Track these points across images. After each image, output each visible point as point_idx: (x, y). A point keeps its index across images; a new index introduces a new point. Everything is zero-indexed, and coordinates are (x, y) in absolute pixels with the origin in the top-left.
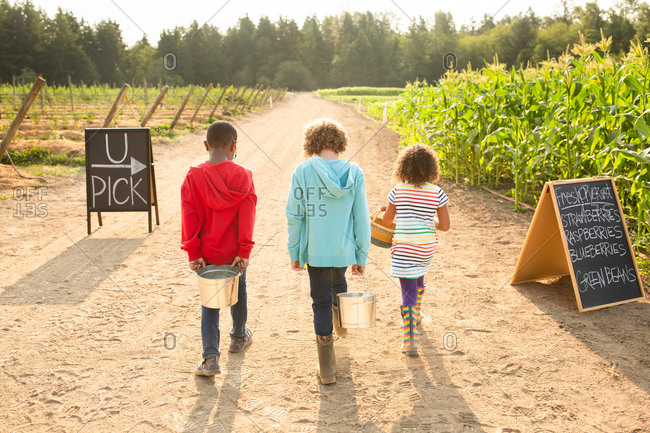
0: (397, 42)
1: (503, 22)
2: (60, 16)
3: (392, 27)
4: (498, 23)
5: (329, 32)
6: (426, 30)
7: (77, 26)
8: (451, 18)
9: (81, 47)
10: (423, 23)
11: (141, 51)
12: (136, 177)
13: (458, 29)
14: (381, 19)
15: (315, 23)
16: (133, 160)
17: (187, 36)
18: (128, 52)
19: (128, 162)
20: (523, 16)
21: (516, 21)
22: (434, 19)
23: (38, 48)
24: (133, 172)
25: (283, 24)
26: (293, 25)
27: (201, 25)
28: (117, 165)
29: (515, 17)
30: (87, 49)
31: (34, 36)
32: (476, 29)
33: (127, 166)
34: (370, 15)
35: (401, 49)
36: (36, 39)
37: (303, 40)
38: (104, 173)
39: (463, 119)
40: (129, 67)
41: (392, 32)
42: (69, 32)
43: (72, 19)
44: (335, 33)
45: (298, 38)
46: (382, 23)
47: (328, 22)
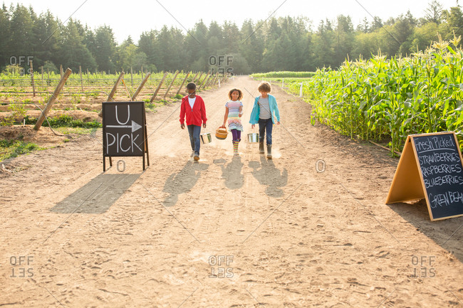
0: (310, 38)
1: (389, 23)
2: (71, 23)
3: (307, 28)
4: (385, 23)
5: (261, 32)
6: (331, 30)
7: (83, 31)
8: (350, 20)
9: (85, 46)
10: (330, 24)
11: (127, 48)
12: (135, 134)
13: (355, 28)
14: (298, 22)
15: (250, 26)
16: (133, 123)
17: (160, 36)
18: (118, 49)
19: (130, 123)
20: (403, 18)
21: (399, 22)
22: (337, 21)
23: (56, 46)
24: (133, 130)
25: (227, 27)
26: (234, 28)
27: (169, 29)
28: (123, 126)
29: (398, 19)
30: (89, 47)
31: (53, 38)
32: (368, 28)
33: (129, 127)
34: (290, 19)
35: (313, 44)
36: (54, 41)
37: (241, 38)
38: (114, 131)
39: (355, 94)
40: (118, 59)
41: (306, 31)
42: (77, 35)
43: (79, 26)
44: (265, 33)
45: (238, 37)
46: (299, 25)
47: (260, 25)
